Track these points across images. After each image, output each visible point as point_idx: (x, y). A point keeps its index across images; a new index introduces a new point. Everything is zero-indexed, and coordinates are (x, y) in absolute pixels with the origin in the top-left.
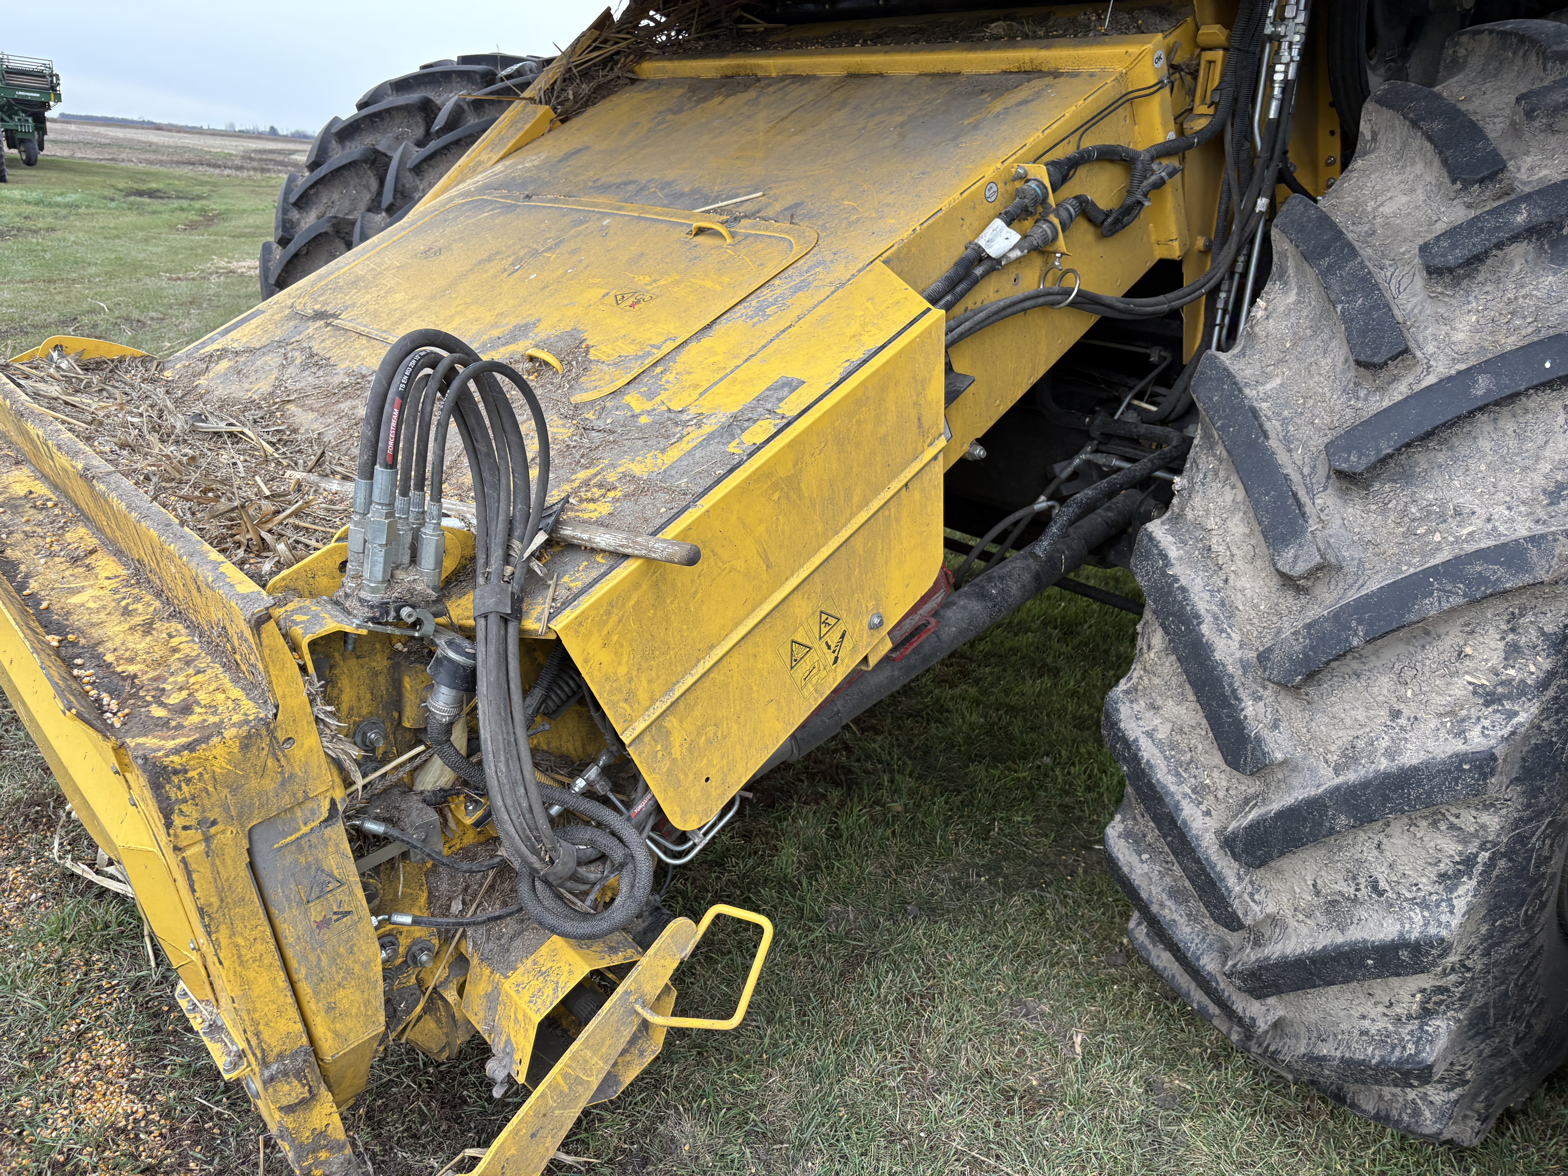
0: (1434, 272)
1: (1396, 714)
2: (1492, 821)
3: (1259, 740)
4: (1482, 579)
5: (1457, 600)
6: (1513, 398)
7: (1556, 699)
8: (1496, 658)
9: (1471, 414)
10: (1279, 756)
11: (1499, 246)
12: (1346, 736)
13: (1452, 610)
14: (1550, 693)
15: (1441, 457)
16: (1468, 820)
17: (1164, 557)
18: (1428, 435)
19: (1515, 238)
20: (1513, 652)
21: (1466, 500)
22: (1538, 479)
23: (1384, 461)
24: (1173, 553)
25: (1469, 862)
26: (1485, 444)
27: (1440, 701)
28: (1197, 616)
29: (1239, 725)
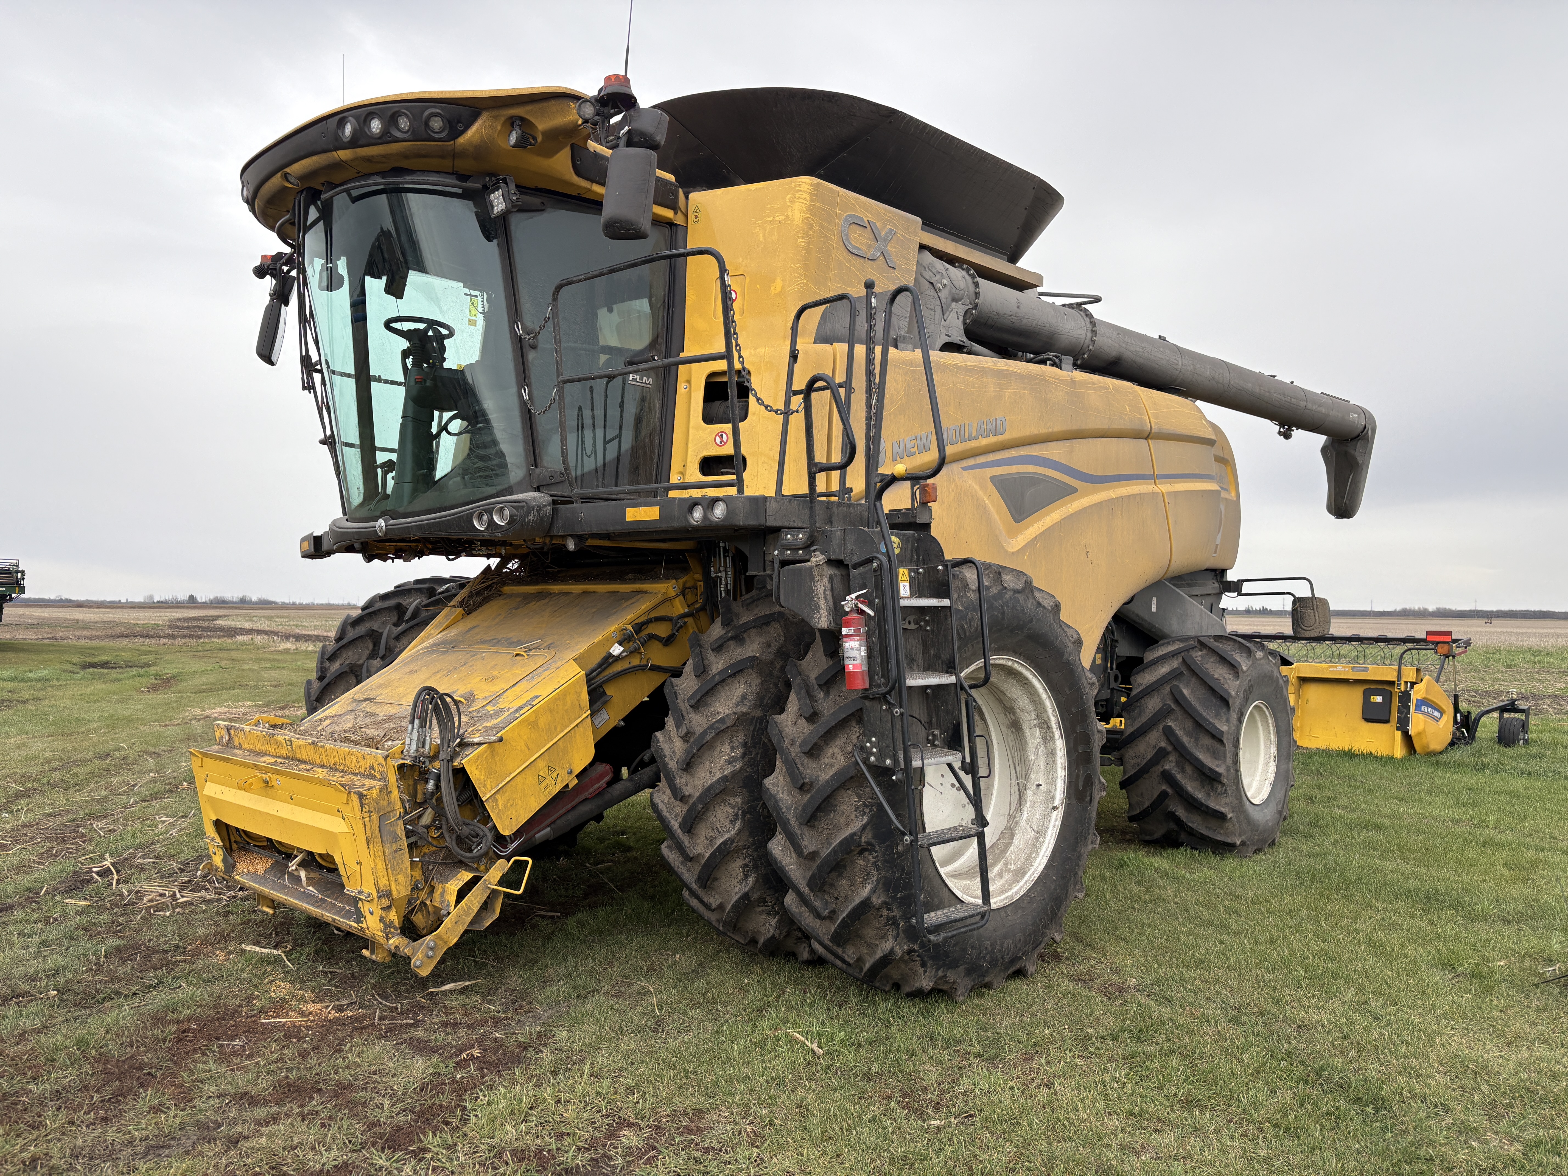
0: (712, 650)
1: (711, 772)
2: (739, 800)
3: (680, 788)
4: (717, 728)
5: (713, 734)
6: (723, 681)
7: (749, 762)
8: (728, 751)
9: (715, 686)
10: (687, 793)
11: (725, 642)
12: (702, 782)
13: (713, 737)
14: (746, 759)
15: (713, 699)
16: (733, 801)
17: (658, 741)
18: (707, 693)
19: (728, 640)
20: (733, 749)
21: (720, 709)
22: (734, 701)
23: (698, 701)
24: (661, 739)
25: (736, 815)
26: (723, 694)
27: (719, 766)
28: (665, 756)
29: (675, 785)
